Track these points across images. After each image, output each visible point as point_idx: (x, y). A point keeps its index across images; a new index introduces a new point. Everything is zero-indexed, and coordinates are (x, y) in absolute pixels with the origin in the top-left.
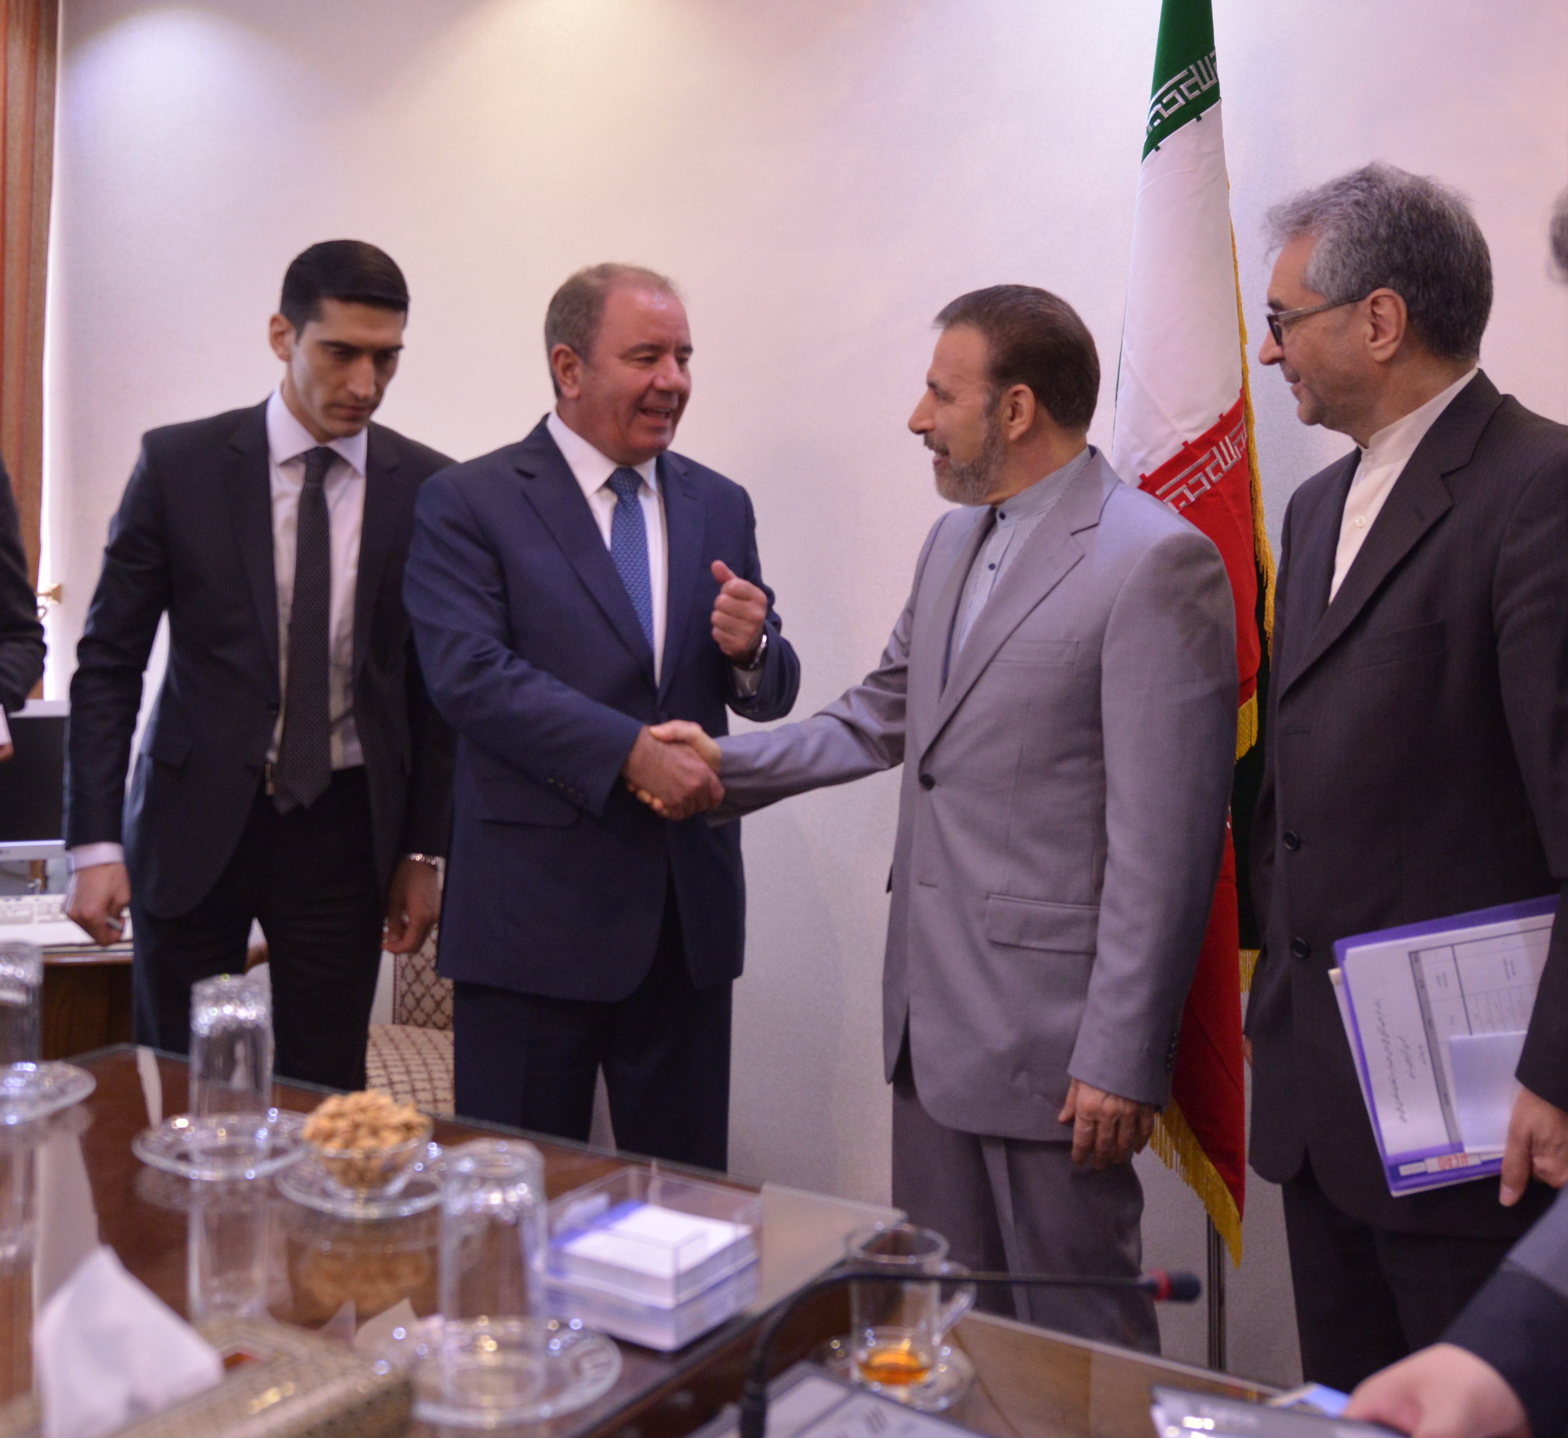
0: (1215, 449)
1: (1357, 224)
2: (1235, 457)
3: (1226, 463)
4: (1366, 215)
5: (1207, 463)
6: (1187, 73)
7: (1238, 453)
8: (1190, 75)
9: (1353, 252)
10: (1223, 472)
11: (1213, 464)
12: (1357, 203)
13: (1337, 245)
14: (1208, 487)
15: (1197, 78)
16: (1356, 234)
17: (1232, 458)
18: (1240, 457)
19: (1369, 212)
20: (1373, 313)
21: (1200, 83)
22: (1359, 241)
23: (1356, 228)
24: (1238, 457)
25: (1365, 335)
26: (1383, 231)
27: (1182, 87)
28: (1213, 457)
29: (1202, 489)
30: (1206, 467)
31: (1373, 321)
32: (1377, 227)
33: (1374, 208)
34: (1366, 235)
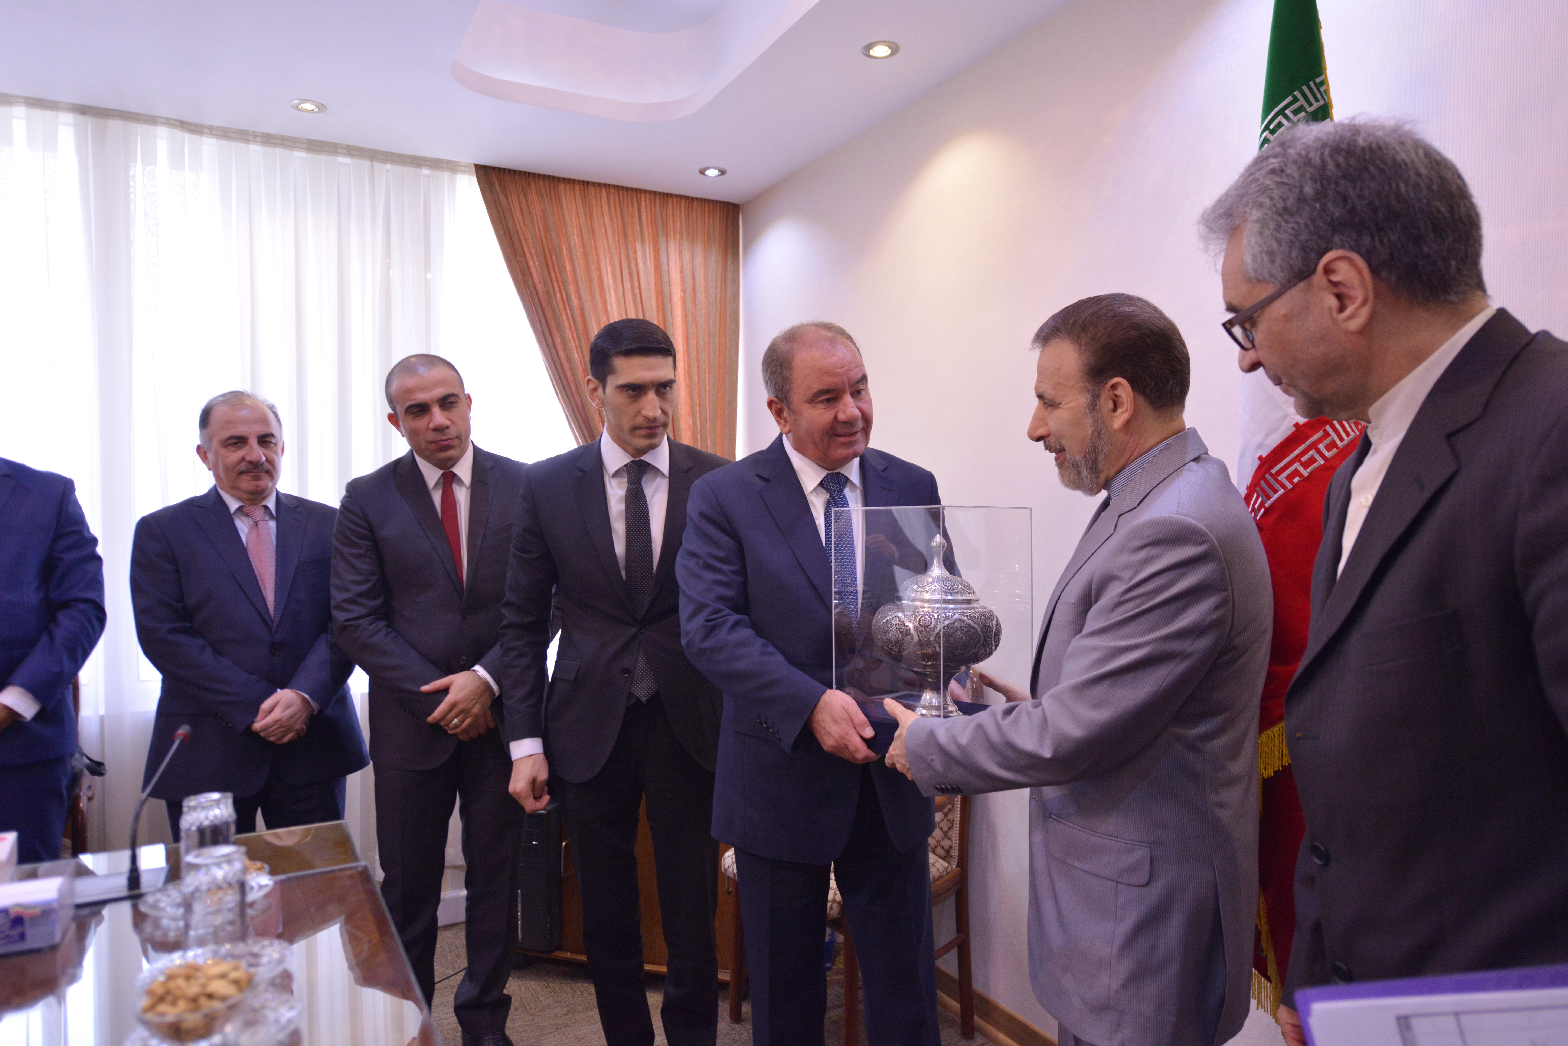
0: (1328, 428)
1: (1276, 194)
2: (1352, 434)
3: (1342, 439)
4: (1285, 180)
5: (1320, 441)
6: (1292, 99)
7: (1356, 431)
8: (1296, 100)
9: (1283, 224)
10: (1337, 448)
11: (1327, 441)
12: (1273, 171)
13: (1262, 222)
14: (1322, 462)
15: (1302, 102)
16: (1280, 205)
17: (1348, 434)
18: (1358, 434)
19: (1288, 176)
20: (1331, 282)
21: (1305, 105)
22: (1285, 209)
23: (1277, 197)
24: (1355, 433)
25: (1330, 309)
26: (1309, 190)
27: (1287, 112)
28: (1327, 434)
29: (1316, 465)
30: (1319, 444)
31: (1336, 290)
32: (1301, 187)
33: (1291, 170)
34: (1291, 201)
